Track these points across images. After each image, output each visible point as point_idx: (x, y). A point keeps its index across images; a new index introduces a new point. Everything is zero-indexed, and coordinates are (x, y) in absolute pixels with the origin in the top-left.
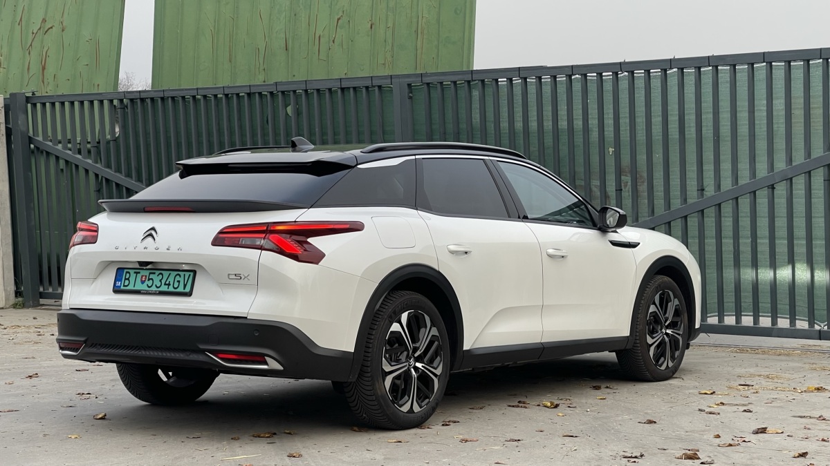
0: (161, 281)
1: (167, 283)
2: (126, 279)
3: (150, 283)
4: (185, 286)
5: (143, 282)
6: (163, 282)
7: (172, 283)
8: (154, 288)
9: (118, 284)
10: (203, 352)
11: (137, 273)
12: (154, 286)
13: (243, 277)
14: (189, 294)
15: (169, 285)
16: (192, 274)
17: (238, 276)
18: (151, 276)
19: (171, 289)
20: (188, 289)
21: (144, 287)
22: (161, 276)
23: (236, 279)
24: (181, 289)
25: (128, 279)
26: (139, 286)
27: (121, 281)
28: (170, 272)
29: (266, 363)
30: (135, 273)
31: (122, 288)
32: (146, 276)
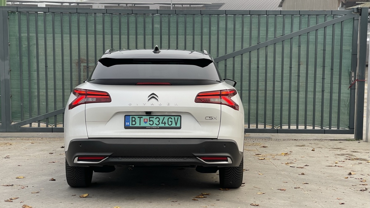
0: (158, 121)
1: (164, 122)
2: (132, 121)
3: (151, 123)
4: (176, 124)
5: (146, 122)
6: (161, 121)
7: (167, 122)
8: (154, 125)
9: (127, 124)
10: (195, 157)
11: (140, 118)
12: (154, 124)
13: (213, 118)
14: (180, 128)
15: (165, 123)
16: (179, 117)
17: (211, 118)
18: (151, 119)
19: (167, 125)
20: (178, 125)
21: (147, 125)
22: (158, 119)
23: (209, 119)
24: (174, 125)
25: (135, 121)
26: (143, 124)
27: (129, 122)
28: (163, 117)
29: (227, 161)
30: (138, 117)
31: (131, 125)
32: (147, 119)
